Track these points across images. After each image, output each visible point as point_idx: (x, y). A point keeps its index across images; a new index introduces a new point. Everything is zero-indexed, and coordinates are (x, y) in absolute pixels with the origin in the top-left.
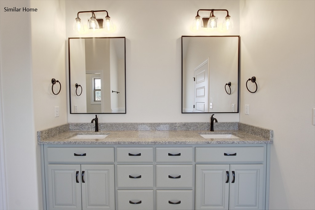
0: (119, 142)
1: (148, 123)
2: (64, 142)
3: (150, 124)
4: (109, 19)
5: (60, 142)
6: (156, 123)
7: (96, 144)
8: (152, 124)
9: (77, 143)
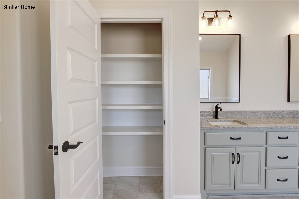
0: (271, 127)
1: (259, 111)
2: (223, 128)
3: (261, 111)
4: (231, 19)
5: (220, 128)
6: (266, 111)
7: (251, 129)
8: (263, 111)
9: (235, 128)
